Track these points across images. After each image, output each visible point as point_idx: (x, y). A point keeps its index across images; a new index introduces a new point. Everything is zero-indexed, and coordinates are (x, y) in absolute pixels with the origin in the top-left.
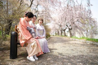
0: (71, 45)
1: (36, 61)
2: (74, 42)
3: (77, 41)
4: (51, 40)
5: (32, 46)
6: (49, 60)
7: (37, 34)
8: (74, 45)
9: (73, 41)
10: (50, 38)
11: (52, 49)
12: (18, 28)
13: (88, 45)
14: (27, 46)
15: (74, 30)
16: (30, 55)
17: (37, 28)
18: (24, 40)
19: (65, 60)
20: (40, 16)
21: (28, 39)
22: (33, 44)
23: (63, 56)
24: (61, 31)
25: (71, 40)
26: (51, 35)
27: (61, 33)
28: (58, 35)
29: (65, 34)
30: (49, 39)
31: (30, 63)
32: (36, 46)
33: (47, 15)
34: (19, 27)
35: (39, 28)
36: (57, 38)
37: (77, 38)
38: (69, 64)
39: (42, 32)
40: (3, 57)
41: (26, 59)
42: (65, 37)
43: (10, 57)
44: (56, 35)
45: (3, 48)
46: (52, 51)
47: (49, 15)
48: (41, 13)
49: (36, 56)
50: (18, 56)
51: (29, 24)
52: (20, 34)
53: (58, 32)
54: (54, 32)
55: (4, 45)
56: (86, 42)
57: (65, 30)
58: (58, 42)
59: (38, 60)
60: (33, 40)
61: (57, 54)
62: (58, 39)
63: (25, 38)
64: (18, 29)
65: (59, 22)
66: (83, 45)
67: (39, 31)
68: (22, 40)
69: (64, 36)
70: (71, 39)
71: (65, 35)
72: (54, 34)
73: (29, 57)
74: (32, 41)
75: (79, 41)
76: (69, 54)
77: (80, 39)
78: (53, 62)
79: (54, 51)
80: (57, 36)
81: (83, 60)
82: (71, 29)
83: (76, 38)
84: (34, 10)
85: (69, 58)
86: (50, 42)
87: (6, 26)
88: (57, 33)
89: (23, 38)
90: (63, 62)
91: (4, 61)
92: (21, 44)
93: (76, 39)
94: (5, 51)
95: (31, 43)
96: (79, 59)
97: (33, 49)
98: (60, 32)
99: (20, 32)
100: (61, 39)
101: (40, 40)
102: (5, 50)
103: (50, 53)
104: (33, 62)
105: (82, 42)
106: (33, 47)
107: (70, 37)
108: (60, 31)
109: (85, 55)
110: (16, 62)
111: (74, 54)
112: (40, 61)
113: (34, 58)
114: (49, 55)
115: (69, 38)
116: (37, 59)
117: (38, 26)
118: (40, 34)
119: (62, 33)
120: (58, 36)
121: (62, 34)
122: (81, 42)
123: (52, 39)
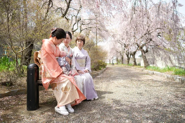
0: (143, 83)
1: (71, 114)
2: (150, 77)
3: (157, 75)
4: (107, 74)
5: (63, 89)
6: (93, 114)
7: (74, 66)
8: (149, 84)
9: (148, 76)
10: (105, 70)
11: (103, 92)
12: (39, 56)
13: (176, 83)
14: (55, 88)
15: (153, 53)
16: (59, 104)
17: (75, 55)
18: (48, 78)
19: (122, 114)
20: (86, 29)
21: (55, 76)
22: (64, 85)
23: (122, 105)
24: (128, 56)
25: (144, 74)
26: (108, 63)
27: (127, 60)
28: (123, 63)
29: (135, 61)
30: (102, 72)
31: (59, 119)
32: (69, 88)
33: (98, 25)
34: (41, 55)
35: (77, 54)
36: (120, 69)
37: (157, 69)
38: (127, 121)
39: (84, 62)
40: (16, 106)
41: (54, 111)
42: (135, 67)
43: (28, 107)
44: (117, 64)
45: (18, 91)
46: (103, 95)
47: (103, 26)
48: (88, 23)
49: (71, 105)
50: (40, 105)
51: (58, 49)
52: (42, 67)
53: (122, 58)
54: (115, 58)
55: (20, 85)
56: (173, 78)
57: (135, 53)
58: (119, 79)
59: (74, 113)
60: (64, 78)
61: (110, 102)
62: (120, 72)
63: (51, 74)
64: (40, 58)
65: (123, 39)
66: (166, 84)
67: (79, 60)
68: (45, 78)
69: (133, 66)
70: (146, 71)
71: (135, 64)
72: (115, 62)
73: (59, 108)
74: (63, 80)
75: (161, 76)
76: (133, 103)
77: (164, 70)
78: (99, 117)
79: (106, 95)
80: (120, 65)
81: (157, 116)
82: (147, 51)
83: (155, 70)
84: (74, 18)
85: (131, 111)
86: (103, 77)
87: (23, 52)
88: (119, 58)
89: (48, 75)
90: (118, 118)
91: (17, 114)
92: (44, 84)
93: (155, 72)
94: (20, 96)
95: (62, 83)
96: (148, 112)
97: (65, 93)
98: (125, 57)
99: (42, 63)
100: (126, 71)
101: (78, 77)
102: (22, 94)
103: (98, 99)
104: (65, 116)
105: (166, 77)
106: (65, 90)
107: (145, 67)
108: (126, 55)
109: (163, 105)
110: (36, 115)
111: (142, 103)
112: (78, 115)
113: (67, 108)
114: (95, 104)
115: (142, 69)
116: (72, 110)
117: (76, 51)
118: (81, 66)
119: (129, 59)
120: (122, 65)
121: (128, 62)
122: (164, 77)
123: (109, 71)
